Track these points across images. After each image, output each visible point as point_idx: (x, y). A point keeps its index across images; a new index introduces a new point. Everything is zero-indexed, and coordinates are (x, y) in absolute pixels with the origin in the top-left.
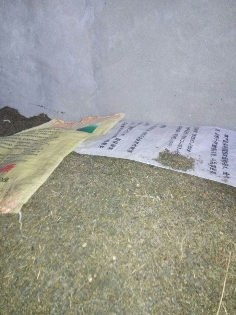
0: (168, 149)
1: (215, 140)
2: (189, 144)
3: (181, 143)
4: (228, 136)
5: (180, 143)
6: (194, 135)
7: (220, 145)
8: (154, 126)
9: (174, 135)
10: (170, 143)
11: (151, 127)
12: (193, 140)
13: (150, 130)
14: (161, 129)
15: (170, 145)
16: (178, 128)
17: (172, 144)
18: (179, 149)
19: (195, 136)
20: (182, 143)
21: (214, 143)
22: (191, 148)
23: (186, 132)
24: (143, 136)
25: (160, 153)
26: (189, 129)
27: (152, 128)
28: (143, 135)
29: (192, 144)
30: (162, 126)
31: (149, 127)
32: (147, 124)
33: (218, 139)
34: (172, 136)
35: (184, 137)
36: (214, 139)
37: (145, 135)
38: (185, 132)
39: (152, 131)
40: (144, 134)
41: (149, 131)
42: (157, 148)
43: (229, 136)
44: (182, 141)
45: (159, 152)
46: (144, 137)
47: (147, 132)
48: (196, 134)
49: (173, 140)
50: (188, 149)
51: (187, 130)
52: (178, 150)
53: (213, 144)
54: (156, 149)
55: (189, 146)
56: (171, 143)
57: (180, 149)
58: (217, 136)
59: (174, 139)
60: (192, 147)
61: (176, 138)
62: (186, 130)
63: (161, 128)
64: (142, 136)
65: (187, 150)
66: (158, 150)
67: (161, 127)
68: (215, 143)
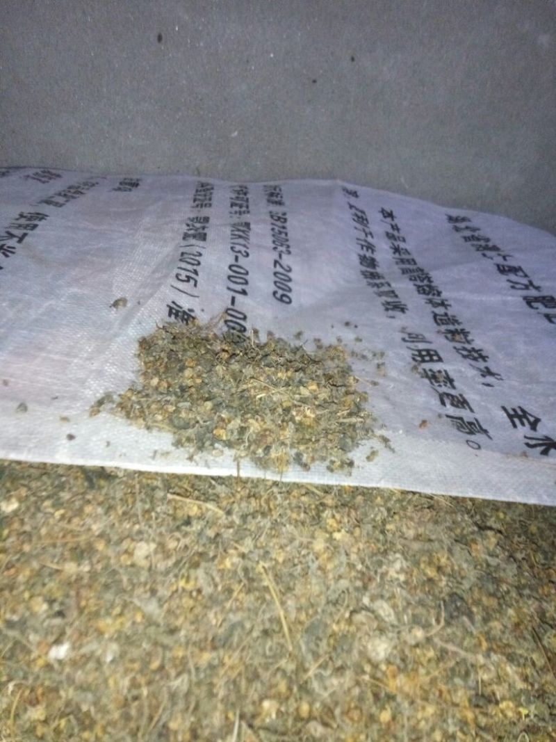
0: (185, 303)
1: (362, 236)
2: (276, 262)
3: (237, 259)
4: (392, 212)
5: (233, 262)
6: (279, 218)
7: (384, 254)
8: (85, 184)
9: (192, 220)
10: (183, 265)
11: (70, 187)
12: (281, 239)
13: (61, 200)
14: (121, 194)
15: (188, 279)
16: (197, 191)
17: (196, 272)
18: (239, 298)
19: (282, 219)
20: (242, 261)
21: (362, 246)
22: (290, 284)
23: (236, 205)
24: (18, 232)
25: (146, 344)
26: (242, 192)
27: (72, 193)
28: (20, 226)
29: (286, 260)
30: (121, 183)
31: (57, 186)
32: (47, 175)
33: (367, 230)
34: (184, 228)
35: (242, 231)
36: (356, 228)
37: (35, 226)
38: (232, 205)
39: (70, 207)
40: (23, 221)
41: (58, 205)
42: (116, 304)
43: (394, 214)
44: (238, 248)
45: (134, 332)
46: (26, 239)
47: (45, 209)
48: (284, 214)
49: (195, 250)
50: (280, 292)
51: (237, 198)
52: (233, 300)
53: (362, 253)
54: (113, 314)
55: (275, 274)
56: (189, 267)
57: (244, 292)
58: (361, 219)
59: (201, 243)
60: (290, 275)
61: (209, 237)
62: (234, 196)
63: (119, 189)
64: (11, 236)
65: (275, 293)
66: (126, 320)
67: (117, 185)
68: (368, 248)
